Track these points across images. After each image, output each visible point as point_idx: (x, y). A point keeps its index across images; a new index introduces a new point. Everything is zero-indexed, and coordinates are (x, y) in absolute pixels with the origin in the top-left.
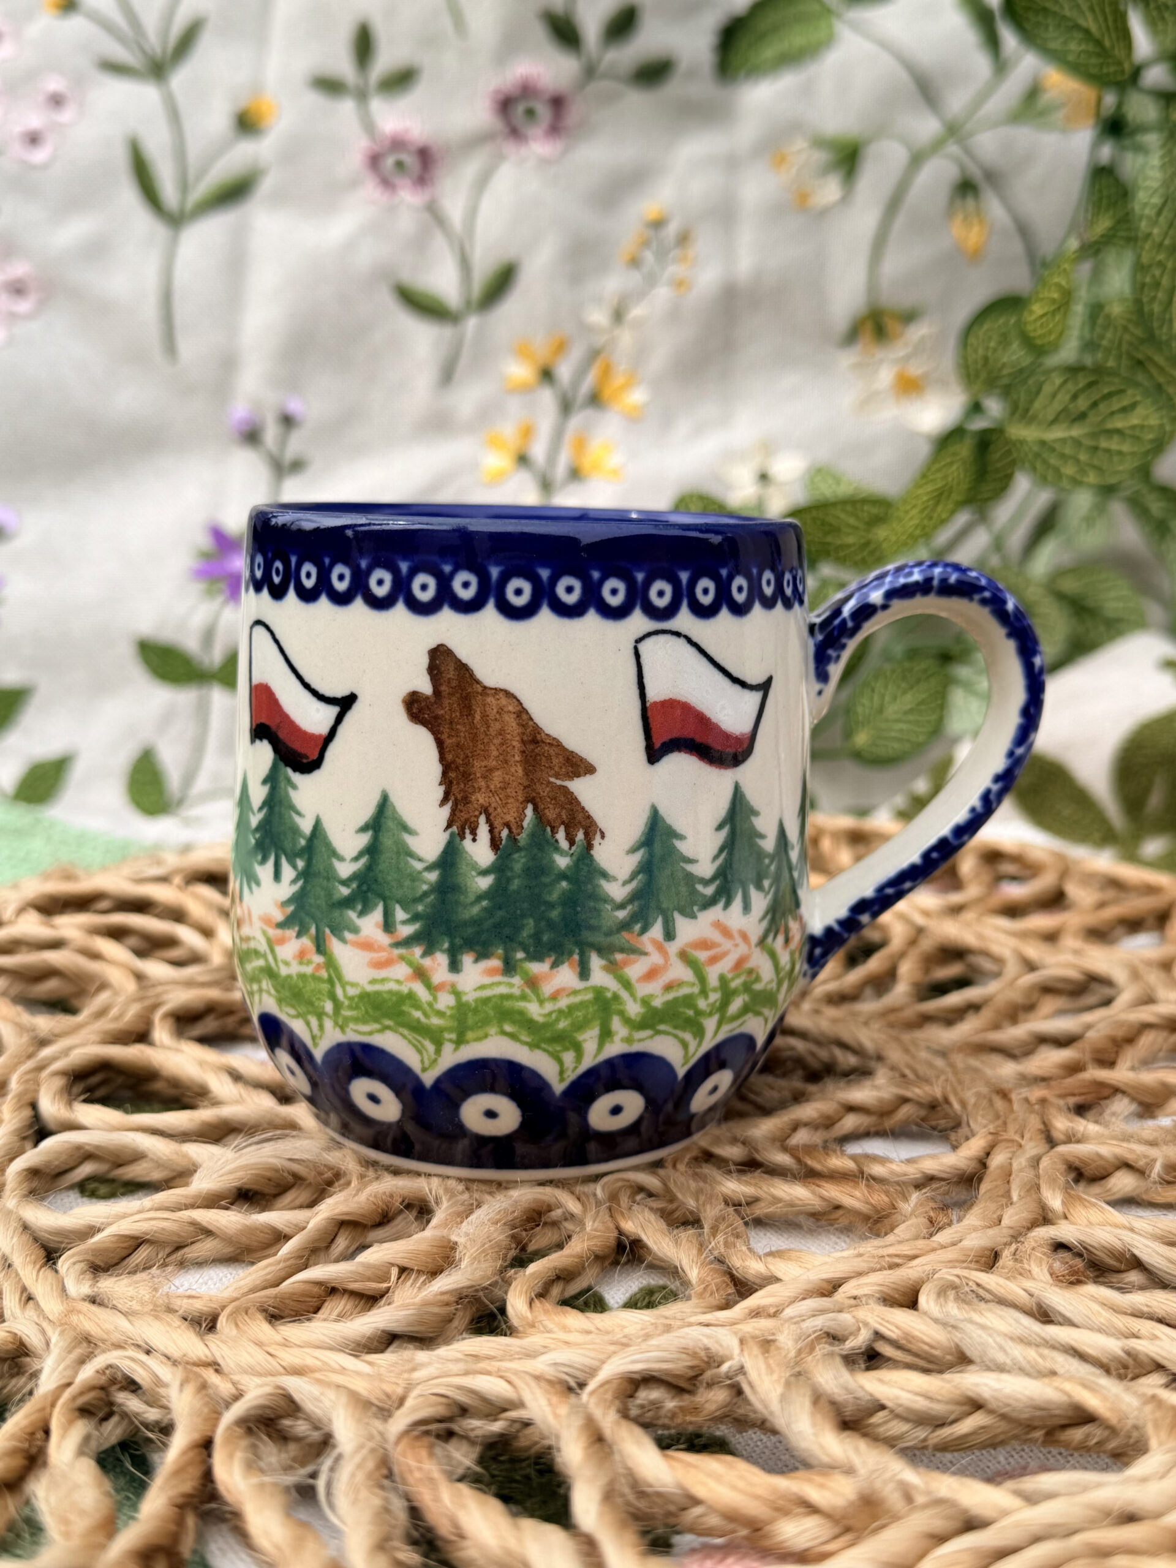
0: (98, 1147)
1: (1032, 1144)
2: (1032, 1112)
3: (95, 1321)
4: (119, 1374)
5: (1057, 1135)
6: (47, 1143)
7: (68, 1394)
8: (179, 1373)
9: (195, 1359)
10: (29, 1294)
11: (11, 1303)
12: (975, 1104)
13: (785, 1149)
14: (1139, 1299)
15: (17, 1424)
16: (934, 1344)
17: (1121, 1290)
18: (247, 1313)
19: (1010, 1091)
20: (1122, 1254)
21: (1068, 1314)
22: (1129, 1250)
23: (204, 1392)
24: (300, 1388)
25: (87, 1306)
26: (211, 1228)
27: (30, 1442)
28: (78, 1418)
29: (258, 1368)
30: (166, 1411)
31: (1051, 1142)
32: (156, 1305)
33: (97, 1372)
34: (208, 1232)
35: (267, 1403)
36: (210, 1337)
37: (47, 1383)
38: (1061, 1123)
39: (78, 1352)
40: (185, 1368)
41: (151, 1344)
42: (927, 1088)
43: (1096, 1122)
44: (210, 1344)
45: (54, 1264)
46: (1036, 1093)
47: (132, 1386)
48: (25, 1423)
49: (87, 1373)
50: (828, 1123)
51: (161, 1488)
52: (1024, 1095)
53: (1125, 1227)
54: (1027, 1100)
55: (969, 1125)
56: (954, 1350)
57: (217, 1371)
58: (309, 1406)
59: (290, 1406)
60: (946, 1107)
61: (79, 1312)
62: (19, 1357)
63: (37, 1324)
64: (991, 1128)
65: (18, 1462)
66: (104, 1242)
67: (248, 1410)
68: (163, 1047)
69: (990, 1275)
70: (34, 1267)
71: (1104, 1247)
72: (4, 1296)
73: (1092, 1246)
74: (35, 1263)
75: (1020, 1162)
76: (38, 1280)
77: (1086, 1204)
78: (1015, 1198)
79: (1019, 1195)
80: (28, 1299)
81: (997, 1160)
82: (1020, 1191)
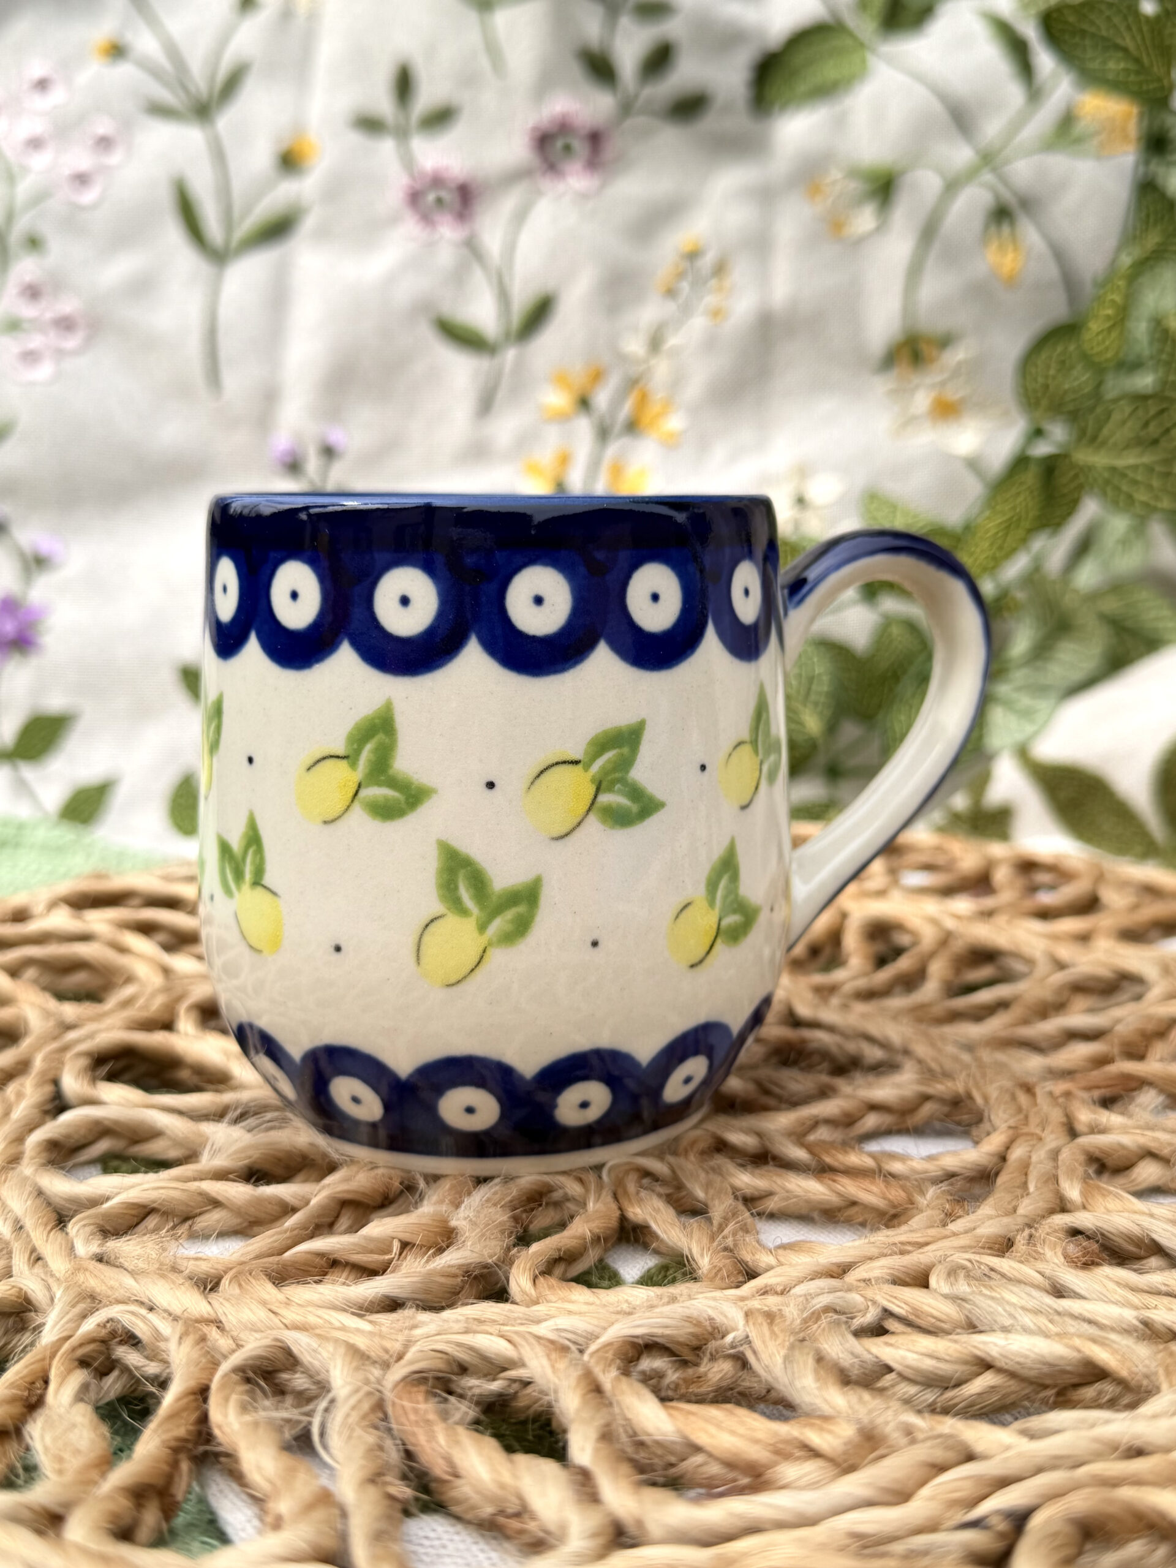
0: (116, 1122)
1: (1052, 1136)
2: (1057, 1104)
3: (99, 1280)
4: (120, 1326)
5: (1080, 1127)
6: (67, 1117)
7: (67, 1346)
8: (180, 1327)
9: (198, 1316)
10: (39, 1254)
11: (19, 1263)
12: (997, 1099)
13: (803, 1145)
14: (1157, 1279)
15: (17, 1373)
16: (944, 1317)
17: (1142, 1272)
18: (250, 1274)
19: (1034, 1085)
20: (1141, 1240)
21: (1080, 1291)
22: (1148, 1235)
23: (202, 1345)
24: (301, 1344)
25: (94, 1265)
26: (220, 1198)
27: (29, 1390)
28: (77, 1367)
29: (259, 1325)
30: (166, 1365)
31: (1073, 1134)
32: (162, 1264)
33: (98, 1325)
34: (215, 1203)
35: (264, 1354)
36: (213, 1295)
37: (48, 1335)
38: (1084, 1116)
39: (81, 1306)
40: (186, 1324)
41: (155, 1301)
42: (950, 1084)
43: (1122, 1114)
44: (213, 1302)
45: (65, 1226)
46: (1060, 1087)
47: (132, 1340)
48: (25, 1372)
49: (89, 1326)
50: (849, 1120)
51: (155, 1431)
52: (1047, 1089)
53: (1143, 1213)
54: (1051, 1094)
55: (990, 1120)
56: (964, 1322)
57: (218, 1327)
58: (305, 1357)
59: (288, 1360)
60: (968, 1102)
61: (86, 1270)
62: (23, 1312)
63: (43, 1280)
64: (1012, 1122)
65: (17, 1409)
66: (114, 1208)
67: (246, 1360)
68: (186, 1034)
69: (1004, 1260)
70: (45, 1229)
71: (1122, 1233)
72: (13, 1256)
73: (1108, 1232)
74: (46, 1225)
75: (1040, 1156)
76: (47, 1241)
77: (1106, 1193)
78: (1032, 1187)
79: (1036, 1187)
80: (37, 1259)
81: (1017, 1153)
82: (1036, 1183)
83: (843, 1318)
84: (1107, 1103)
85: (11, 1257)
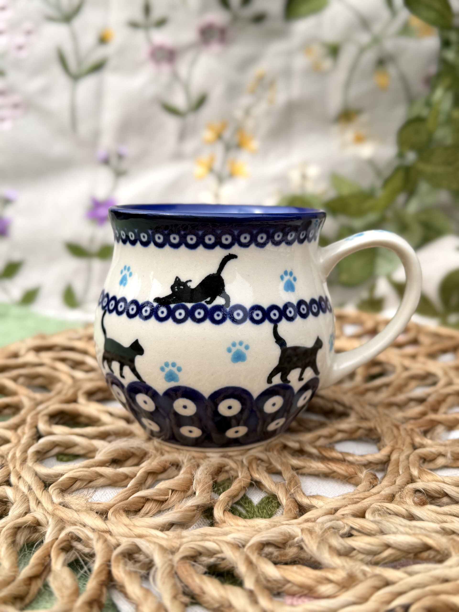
0: (60, 442)
1: (407, 449)
2: (408, 435)
3: (64, 513)
4: (74, 534)
5: (417, 444)
6: (42, 441)
7: (57, 543)
8: (96, 535)
9: (102, 529)
10: (39, 501)
11: (33, 505)
12: (386, 431)
13: (315, 447)
14: (446, 509)
15: (39, 554)
16: (371, 528)
17: (440, 506)
18: (119, 512)
19: (399, 426)
20: (440, 492)
21: (421, 517)
22: (443, 490)
23: (106, 543)
24: (142, 543)
25: (61, 507)
26: (102, 474)
27: (44, 560)
28: (61, 552)
29: (126, 534)
30: (92, 549)
31: (415, 447)
32: (87, 508)
33: (66, 534)
34: (100, 475)
35: (129, 548)
36: (106, 520)
37: (48, 538)
38: (418, 440)
39: (59, 526)
40: (98, 533)
41: (86, 524)
42: (369, 424)
44: (107, 524)
45: (48, 489)
46: (409, 426)
47: (79, 539)
48: (41, 553)
49: (63, 535)
50: (331, 436)
51: (94, 578)
52: (404, 427)
53: (441, 482)
54: (405, 429)
55: (384, 441)
56: (379, 531)
57: (110, 534)
58: (144, 549)
59: (137, 549)
60: (375, 431)
61: (59, 510)
62: (37, 526)
63: (44, 514)
64: (392, 443)
65: (40, 568)
66: (64, 480)
67: (124, 550)
68: (82, 404)
69: (391, 504)
70: (40, 491)
71: (433, 490)
72: (30, 501)
73: (429, 490)
74: (41, 489)
75: (403, 457)
76: (42, 496)
77: (427, 473)
78: (401, 473)
79: (402, 471)
80: (39, 503)
81: (394, 457)
82: (402, 470)
83: (336, 530)
84: (425, 433)
85: (29, 502)
